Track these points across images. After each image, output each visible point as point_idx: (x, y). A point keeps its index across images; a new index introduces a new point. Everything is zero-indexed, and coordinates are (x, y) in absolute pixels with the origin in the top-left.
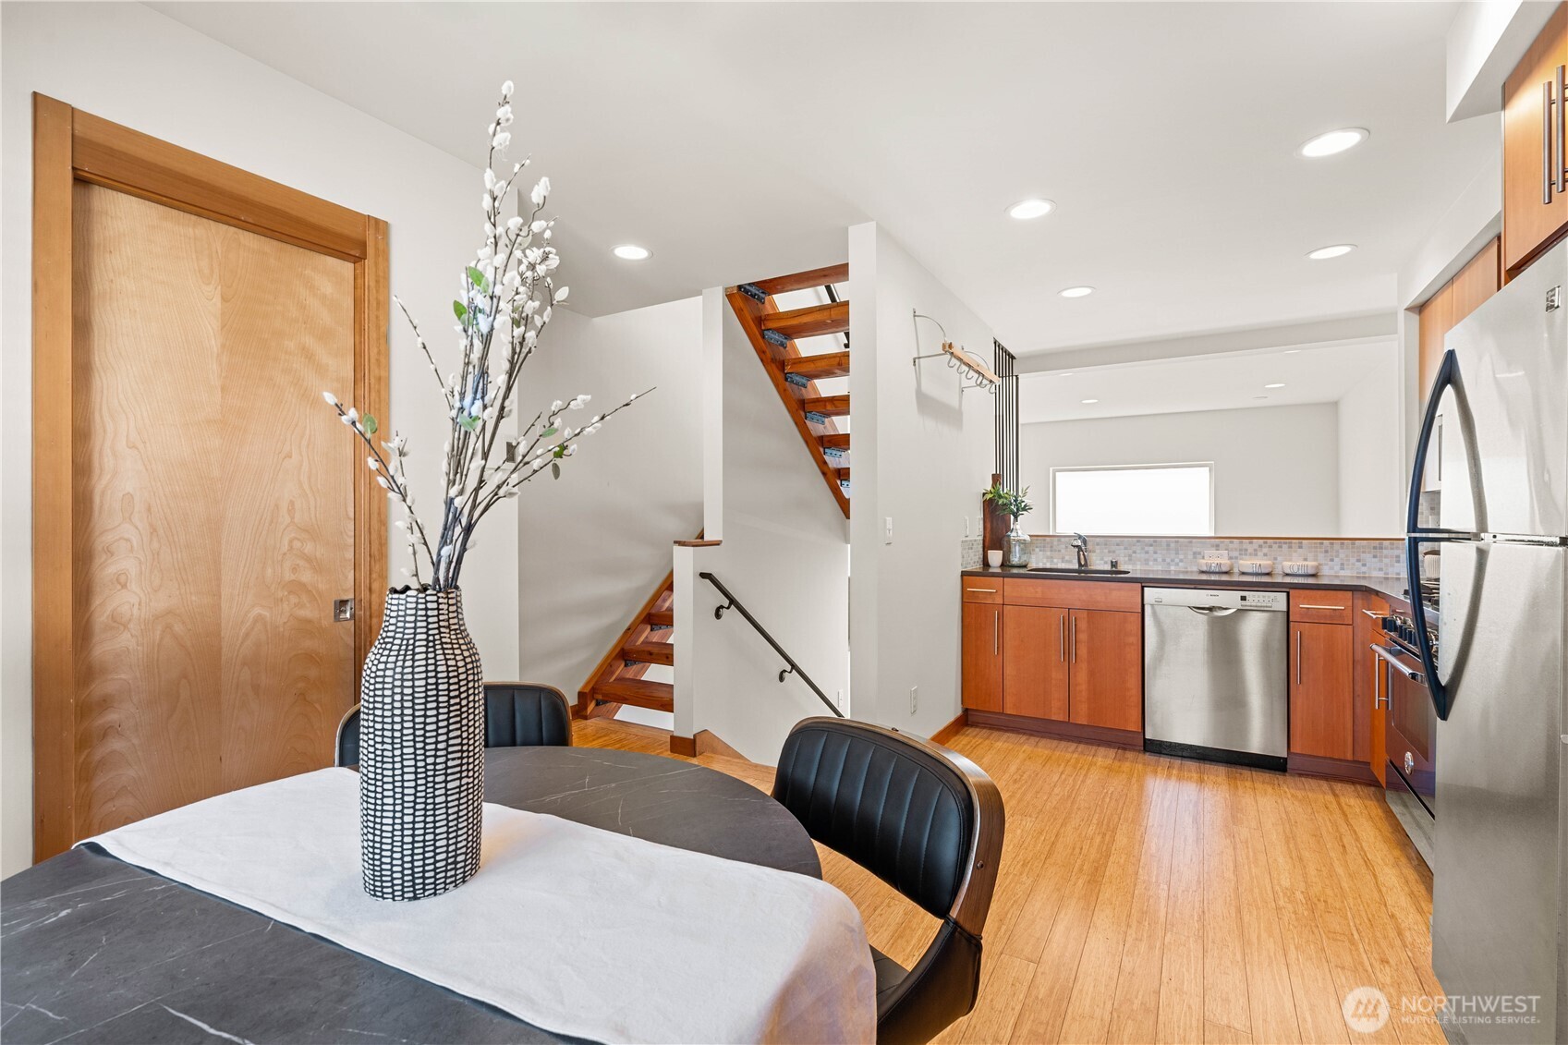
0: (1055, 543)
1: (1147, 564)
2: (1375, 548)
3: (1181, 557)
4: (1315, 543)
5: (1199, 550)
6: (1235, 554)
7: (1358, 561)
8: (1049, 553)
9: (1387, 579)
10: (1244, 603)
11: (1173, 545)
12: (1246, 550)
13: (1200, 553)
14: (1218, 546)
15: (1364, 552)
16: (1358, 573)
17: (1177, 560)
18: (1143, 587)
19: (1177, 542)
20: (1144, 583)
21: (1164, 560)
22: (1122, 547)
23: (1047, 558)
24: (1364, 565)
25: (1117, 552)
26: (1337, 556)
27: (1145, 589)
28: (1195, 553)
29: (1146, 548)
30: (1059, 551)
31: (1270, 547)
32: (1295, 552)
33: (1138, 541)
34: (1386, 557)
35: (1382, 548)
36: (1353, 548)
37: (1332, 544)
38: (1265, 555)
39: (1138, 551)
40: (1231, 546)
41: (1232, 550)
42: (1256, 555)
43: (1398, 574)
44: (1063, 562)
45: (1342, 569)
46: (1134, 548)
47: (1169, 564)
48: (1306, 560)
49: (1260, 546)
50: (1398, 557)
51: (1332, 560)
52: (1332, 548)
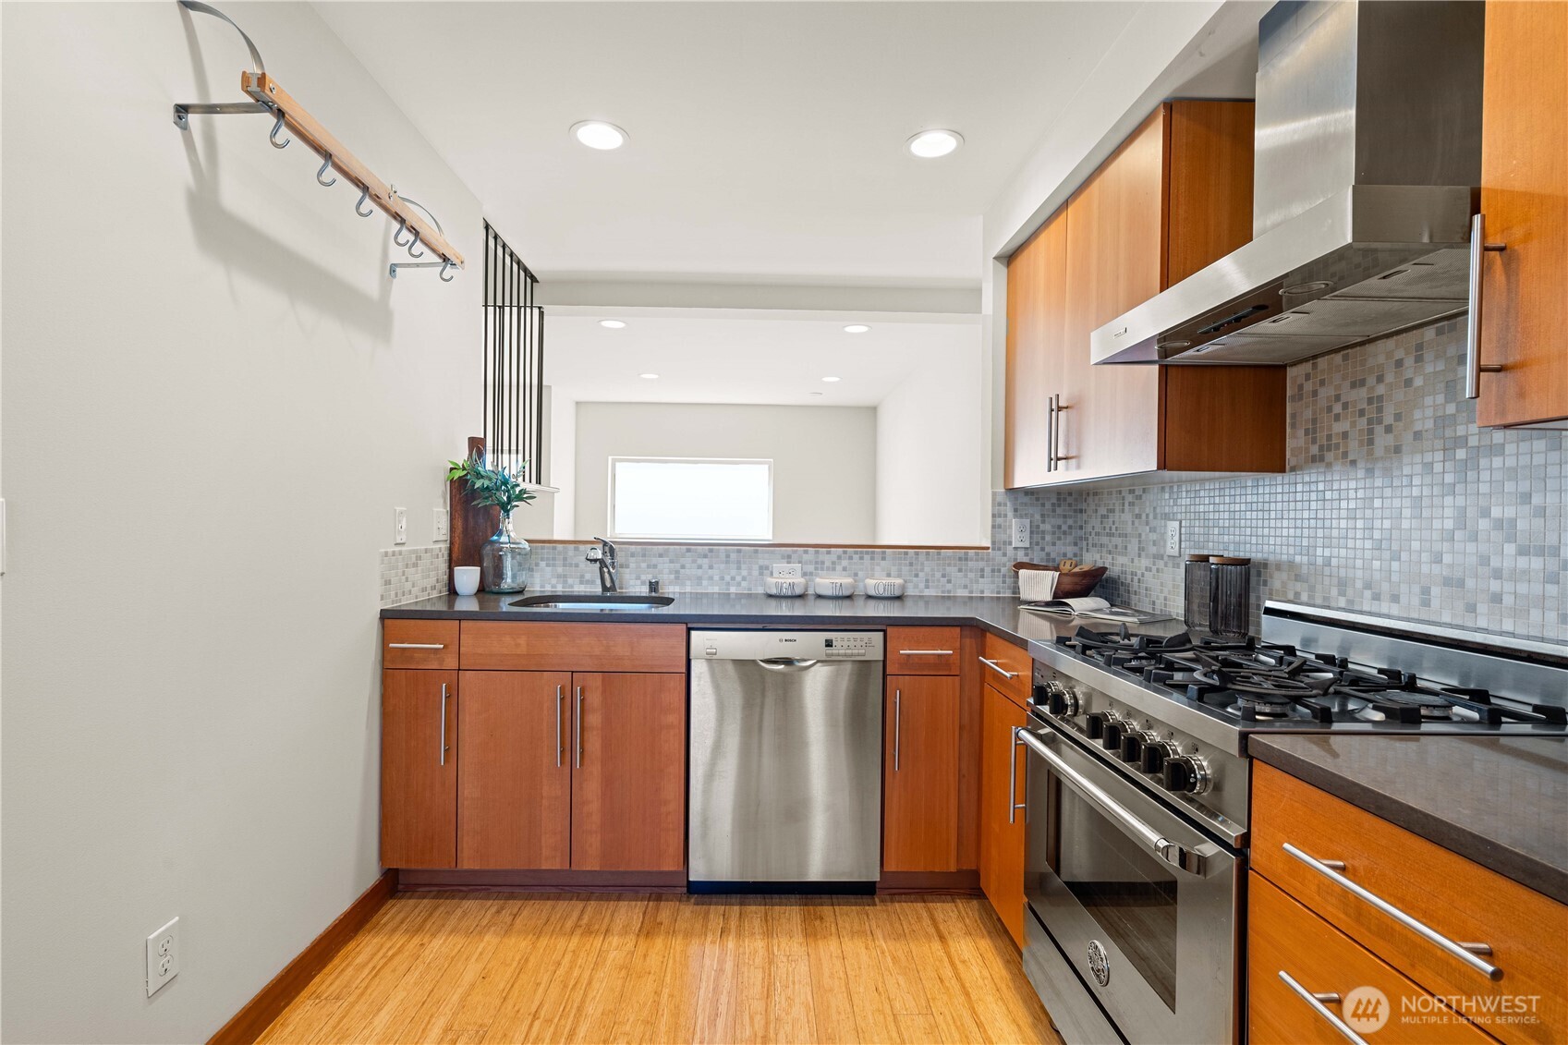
0: (571, 553)
1: (700, 584)
2: (960, 559)
3: (744, 573)
4: (900, 553)
5: (766, 563)
6: (810, 568)
7: (944, 576)
8: (560, 570)
9: (971, 598)
10: (829, 650)
11: (733, 556)
12: (823, 563)
13: (767, 568)
14: (789, 557)
15: (949, 565)
16: (943, 592)
17: (738, 578)
18: (689, 630)
19: (739, 551)
20: (692, 623)
21: (722, 578)
22: (666, 559)
23: (559, 576)
24: (949, 581)
25: (660, 567)
26: (922, 570)
27: (694, 633)
28: (761, 568)
29: (700, 561)
30: (577, 566)
31: (851, 558)
32: (878, 564)
33: (688, 550)
34: (971, 571)
35: (966, 559)
36: (939, 559)
37: (917, 554)
38: (845, 569)
39: (688, 566)
40: (806, 557)
41: (806, 563)
42: (834, 569)
43: (982, 592)
44: (581, 583)
45: (927, 587)
46: (682, 560)
47: (728, 584)
48: (889, 575)
49: (839, 558)
50: (982, 570)
51: (917, 576)
52: (917, 559)
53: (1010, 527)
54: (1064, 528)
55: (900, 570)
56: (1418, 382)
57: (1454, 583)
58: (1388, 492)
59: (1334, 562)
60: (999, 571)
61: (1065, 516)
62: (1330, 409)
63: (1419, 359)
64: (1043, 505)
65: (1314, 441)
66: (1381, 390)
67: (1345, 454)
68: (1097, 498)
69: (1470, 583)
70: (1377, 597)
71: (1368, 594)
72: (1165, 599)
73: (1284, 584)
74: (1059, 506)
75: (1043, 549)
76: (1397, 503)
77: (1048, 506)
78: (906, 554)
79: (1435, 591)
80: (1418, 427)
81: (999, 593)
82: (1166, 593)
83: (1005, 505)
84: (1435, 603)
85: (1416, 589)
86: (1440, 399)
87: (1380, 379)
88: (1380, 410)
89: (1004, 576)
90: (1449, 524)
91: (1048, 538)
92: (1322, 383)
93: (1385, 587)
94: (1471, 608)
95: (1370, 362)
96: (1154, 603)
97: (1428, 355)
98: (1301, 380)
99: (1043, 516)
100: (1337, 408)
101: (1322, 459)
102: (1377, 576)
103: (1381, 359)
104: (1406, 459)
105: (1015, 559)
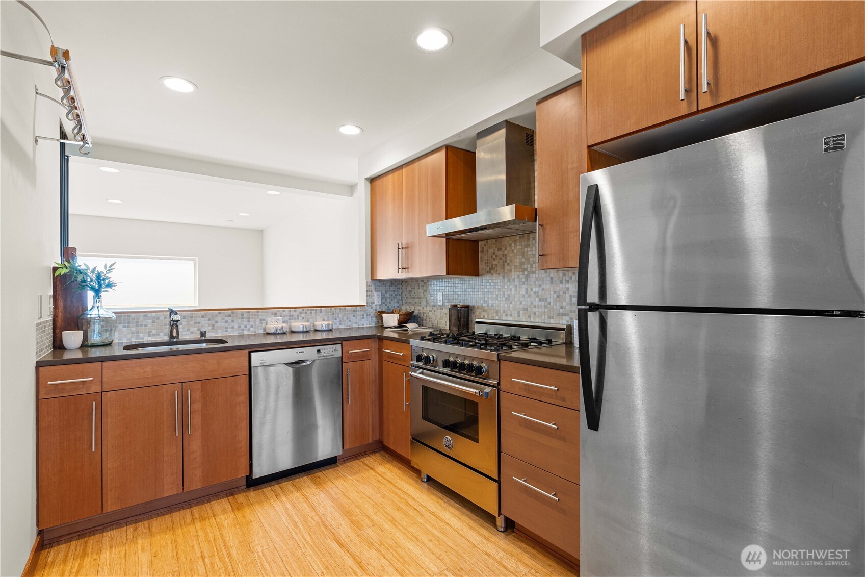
0: (141, 319)
1: (226, 331)
2: (354, 311)
3: (252, 323)
4: (328, 309)
5: (264, 317)
6: (286, 319)
7: (347, 319)
8: (134, 329)
9: (359, 328)
10: (319, 355)
11: (246, 315)
12: (293, 316)
13: (264, 320)
14: (276, 314)
15: (350, 314)
16: (347, 326)
17: (249, 326)
18: (250, 353)
19: (249, 312)
21: (239, 327)
22: (207, 319)
23: (132, 333)
24: (350, 321)
25: (202, 323)
26: (338, 317)
28: (261, 320)
29: (226, 319)
30: (146, 326)
31: (306, 313)
32: (319, 315)
33: (220, 313)
34: (359, 316)
35: (356, 311)
36: (345, 311)
37: (336, 309)
38: (303, 318)
39: (219, 322)
40: (284, 314)
41: (284, 316)
42: (298, 319)
43: (363, 325)
44: (149, 336)
45: (340, 324)
46: (216, 319)
47: (243, 330)
48: (324, 320)
49: (300, 313)
50: (363, 315)
51: (336, 319)
52: (336, 311)
53: (374, 296)
54: (394, 296)
55: (328, 317)
56: (515, 251)
57: (525, 309)
58: (509, 283)
59: (494, 305)
60: (370, 315)
61: (394, 291)
62: (492, 257)
63: (515, 244)
64: (386, 286)
65: (488, 267)
66: (506, 252)
67: (497, 271)
68: (406, 283)
69: (529, 309)
70: (506, 315)
71: (504, 314)
72: (438, 322)
73: (480, 314)
74: (392, 286)
75: (386, 305)
76: (511, 287)
77: (388, 286)
78: (331, 309)
79: (521, 312)
80: (516, 264)
81: (370, 325)
82: (438, 319)
83: (371, 286)
84: (521, 316)
85: (516, 312)
86: (521, 257)
87: (506, 249)
88: (506, 258)
89: (372, 317)
90: (524, 293)
91: (388, 300)
92: (490, 248)
93: (509, 312)
94: (529, 316)
95: (503, 244)
96: (433, 324)
97: (518, 244)
98: (483, 246)
99: (386, 291)
100: (494, 256)
101: (490, 272)
102: (506, 309)
103: (506, 243)
104: (513, 274)
105: (376, 310)
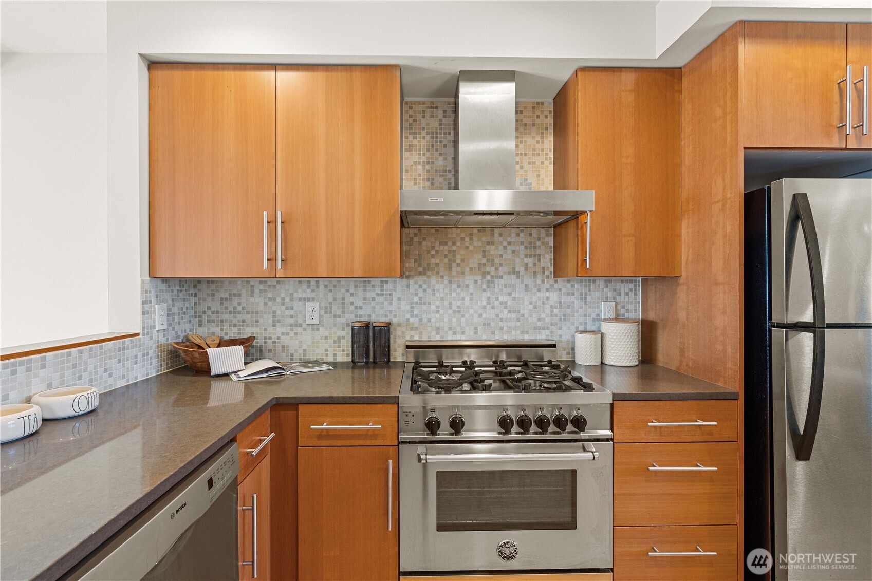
2: (120, 349)
4: (62, 355)
9: (128, 386)
15: (110, 358)
24: (110, 375)
26: (85, 370)
34: (127, 360)
35: (123, 348)
36: (101, 354)
37: (80, 352)
50: (136, 357)
51: (80, 378)
52: (80, 358)
53: (154, 312)
54: (184, 309)
55: (62, 376)
56: (471, 248)
57: (486, 324)
58: (459, 290)
59: (433, 320)
60: (148, 354)
61: (184, 300)
62: (429, 252)
63: (471, 239)
64: (172, 291)
65: (420, 266)
66: (454, 248)
67: (438, 273)
69: (492, 324)
70: (455, 333)
71: (451, 332)
72: (305, 351)
73: (403, 333)
74: (181, 292)
75: (173, 329)
76: (462, 295)
77: (175, 292)
78: (69, 354)
79: (480, 328)
80: (471, 266)
81: (147, 375)
82: (305, 347)
83: (150, 292)
84: (480, 333)
85: (472, 328)
86: (480, 256)
87: (454, 243)
88: (454, 256)
89: (151, 359)
90: (484, 303)
91: (176, 318)
92: (424, 239)
93: (459, 329)
94: (493, 333)
95: (449, 236)
96: (292, 355)
97: (475, 239)
98: (412, 235)
99: (173, 300)
100: (433, 252)
101: (425, 274)
102: (454, 325)
103: (454, 235)
104: (467, 278)
105: (158, 341)
